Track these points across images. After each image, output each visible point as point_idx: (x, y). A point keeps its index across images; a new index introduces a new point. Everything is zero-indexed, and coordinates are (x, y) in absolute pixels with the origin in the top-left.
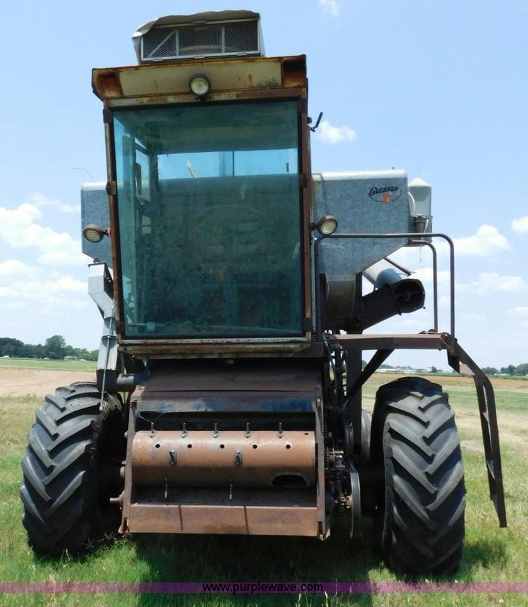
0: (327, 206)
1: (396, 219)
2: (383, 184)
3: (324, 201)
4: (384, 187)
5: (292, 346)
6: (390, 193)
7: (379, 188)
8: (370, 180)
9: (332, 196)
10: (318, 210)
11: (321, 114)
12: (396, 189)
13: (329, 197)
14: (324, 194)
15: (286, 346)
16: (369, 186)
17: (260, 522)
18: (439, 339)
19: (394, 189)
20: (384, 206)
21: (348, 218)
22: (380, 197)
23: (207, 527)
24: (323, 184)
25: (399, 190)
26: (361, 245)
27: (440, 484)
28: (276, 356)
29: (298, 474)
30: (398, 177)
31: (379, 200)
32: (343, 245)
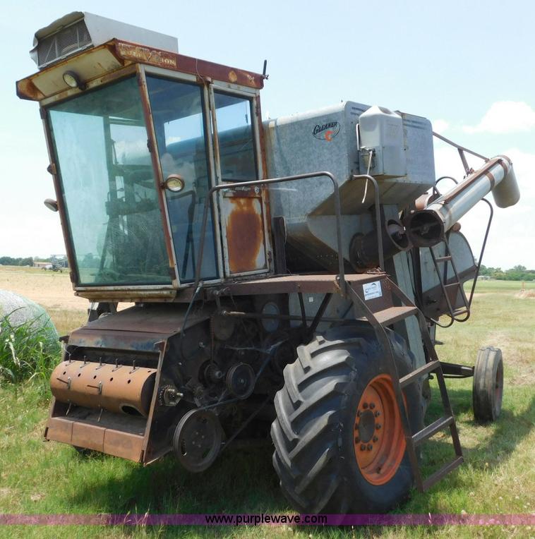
0: (281, 151)
1: (338, 155)
2: (324, 121)
3: (278, 147)
4: (325, 123)
5: (165, 292)
6: (331, 129)
7: (321, 126)
8: (313, 118)
9: (284, 140)
10: (275, 156)
11: (266, 62)
12: (336, 123)
13: (282, 141)
14: (278, 140)
15: (162, 292)
16: (312, 125)
17: (111, 444)
18: (332, 282)
19: (333, 125)
20: (327, 143)
21: (298, 160)
22: (323, 134)
23: (84, 442)
24: (277, 130)
25: (338, 125)
26: (310, 186)
27: (301, 432)
28: (162, 301)
29: (132, 406)
30: (337, 111)
31: (322, 138)
32: (296, 188)
